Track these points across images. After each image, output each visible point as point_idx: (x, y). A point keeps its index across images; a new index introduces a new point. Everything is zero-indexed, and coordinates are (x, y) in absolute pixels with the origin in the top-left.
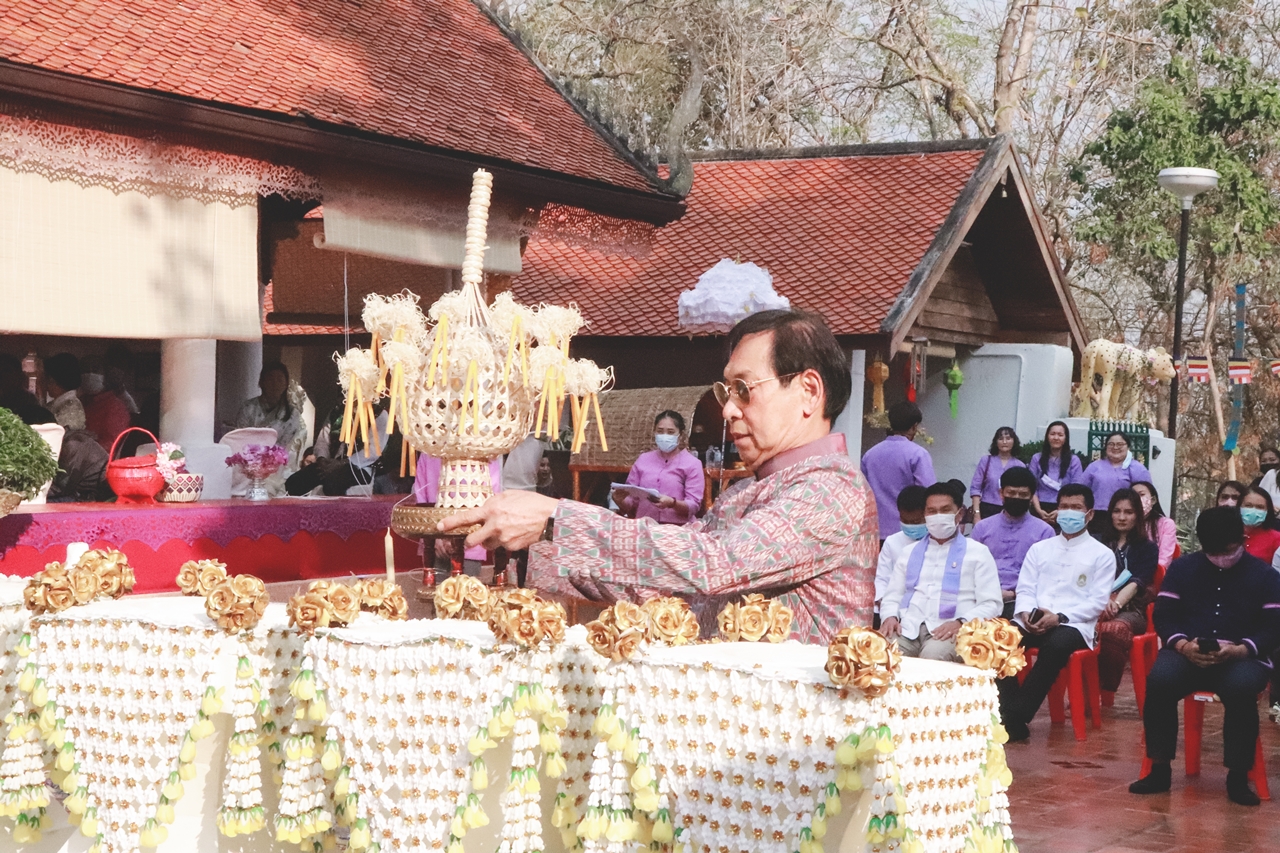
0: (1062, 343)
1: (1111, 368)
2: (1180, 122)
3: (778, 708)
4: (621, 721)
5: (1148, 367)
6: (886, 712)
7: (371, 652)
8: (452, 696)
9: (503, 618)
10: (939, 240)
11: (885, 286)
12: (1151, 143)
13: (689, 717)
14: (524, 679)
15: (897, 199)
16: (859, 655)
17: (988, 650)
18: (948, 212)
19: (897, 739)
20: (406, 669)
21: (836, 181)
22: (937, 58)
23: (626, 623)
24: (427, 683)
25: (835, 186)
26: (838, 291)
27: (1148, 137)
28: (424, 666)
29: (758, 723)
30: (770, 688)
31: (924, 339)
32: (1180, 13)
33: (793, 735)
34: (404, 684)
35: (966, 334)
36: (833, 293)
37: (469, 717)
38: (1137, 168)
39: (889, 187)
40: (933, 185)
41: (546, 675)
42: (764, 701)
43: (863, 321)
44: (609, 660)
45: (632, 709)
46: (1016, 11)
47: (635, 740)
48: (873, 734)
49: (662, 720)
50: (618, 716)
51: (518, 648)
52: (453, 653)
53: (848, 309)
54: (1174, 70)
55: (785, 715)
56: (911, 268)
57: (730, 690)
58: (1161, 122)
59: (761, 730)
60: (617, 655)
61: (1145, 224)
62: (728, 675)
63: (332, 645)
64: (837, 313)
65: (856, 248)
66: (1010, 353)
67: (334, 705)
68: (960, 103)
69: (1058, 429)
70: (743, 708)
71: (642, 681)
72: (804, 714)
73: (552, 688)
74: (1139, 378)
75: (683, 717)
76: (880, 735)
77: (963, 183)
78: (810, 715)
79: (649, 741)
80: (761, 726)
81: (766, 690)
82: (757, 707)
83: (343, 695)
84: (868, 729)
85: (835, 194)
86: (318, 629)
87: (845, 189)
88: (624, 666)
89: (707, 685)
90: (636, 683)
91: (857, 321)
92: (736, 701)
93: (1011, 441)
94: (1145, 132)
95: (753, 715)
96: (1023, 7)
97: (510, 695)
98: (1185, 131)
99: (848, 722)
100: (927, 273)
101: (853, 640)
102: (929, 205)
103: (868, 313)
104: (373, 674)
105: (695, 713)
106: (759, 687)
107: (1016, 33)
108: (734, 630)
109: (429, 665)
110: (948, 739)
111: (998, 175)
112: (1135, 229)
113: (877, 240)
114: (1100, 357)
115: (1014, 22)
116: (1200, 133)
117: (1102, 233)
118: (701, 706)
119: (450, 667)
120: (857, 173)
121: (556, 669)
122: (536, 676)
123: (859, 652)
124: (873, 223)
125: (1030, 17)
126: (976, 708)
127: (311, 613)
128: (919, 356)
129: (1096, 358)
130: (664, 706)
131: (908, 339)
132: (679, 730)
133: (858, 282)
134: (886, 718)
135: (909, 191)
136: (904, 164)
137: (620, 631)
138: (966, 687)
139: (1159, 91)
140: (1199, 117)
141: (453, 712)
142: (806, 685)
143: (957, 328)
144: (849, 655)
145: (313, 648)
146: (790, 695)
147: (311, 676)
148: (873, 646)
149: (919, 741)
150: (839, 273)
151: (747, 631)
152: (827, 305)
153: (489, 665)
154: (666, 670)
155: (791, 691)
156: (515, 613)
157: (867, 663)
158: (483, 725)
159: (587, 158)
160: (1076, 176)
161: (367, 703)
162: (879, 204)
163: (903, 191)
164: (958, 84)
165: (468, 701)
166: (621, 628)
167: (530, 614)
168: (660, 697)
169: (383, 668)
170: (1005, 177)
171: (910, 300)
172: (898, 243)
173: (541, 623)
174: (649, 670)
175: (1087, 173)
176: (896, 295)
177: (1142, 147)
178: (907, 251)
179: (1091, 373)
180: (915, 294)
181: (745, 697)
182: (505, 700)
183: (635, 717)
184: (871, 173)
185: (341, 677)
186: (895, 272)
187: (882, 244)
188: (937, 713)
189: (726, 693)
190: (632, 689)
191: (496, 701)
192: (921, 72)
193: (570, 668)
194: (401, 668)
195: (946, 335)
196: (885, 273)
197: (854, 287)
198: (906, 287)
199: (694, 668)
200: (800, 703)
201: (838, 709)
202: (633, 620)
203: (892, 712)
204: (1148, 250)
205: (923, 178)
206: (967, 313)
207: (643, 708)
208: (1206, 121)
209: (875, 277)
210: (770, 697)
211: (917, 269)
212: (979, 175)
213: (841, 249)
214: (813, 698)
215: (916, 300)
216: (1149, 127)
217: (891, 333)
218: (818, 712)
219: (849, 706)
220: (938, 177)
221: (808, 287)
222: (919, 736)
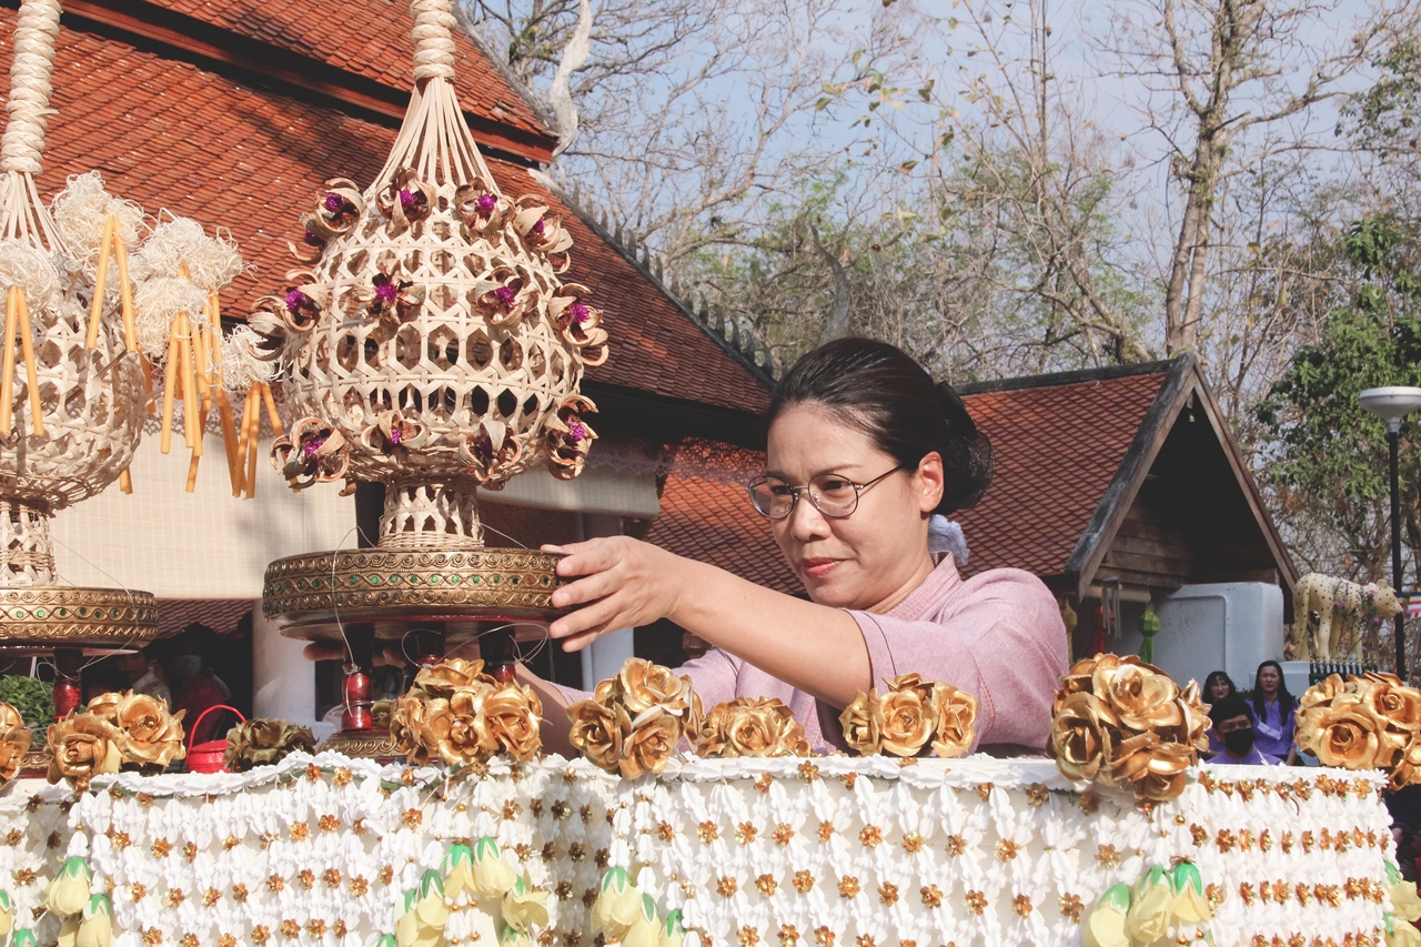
0: (1270, 581)
1: (1328, 604)
2: (1375, 353)
3: (955, 845)
4: (647, 898)
5: (1369, 600)
6: (1185, 835)
7: (187, 809)
8: (331, 878)
9: (417, 715)
10: (1125, 470)
11: (1067, 523)
12: (1345, 377)
13: (778, 877)
14: (462, 833)
15: (1074, 430)
16: (1117, 713)
17: (1365, 732)
18: (1131, 440)
19: (1213, 894)
20: (250, 835)
21: (1005, 417)
22: (1103, 307)
23: (646, 699)
24: (286, 857)
25: (1004, 421)
26: (1015, 532)
27: (1341, 371)
28: (282, 824)
29: (916, 879)
30: (937, 804)
31: (1115, 578)
32: (1367, 241)
33: (991, 896)
34: (247, 865)
35: (1161, 576)
36: (1010, 534)
37: (364, 917)
38: (1331, 404)
39: (1063, 419)
40: (1112, 413)
41: (506, 823)
42: (926, 831)
43: (1045, 562)
44: (617, 778)
45: (667, 871)
46: (1183, 253)
47: (676, 936)
48: (1163, 880)
49: (724, 889)
50: (640, 889)
51: (447, 771)
52: (333, 795)
53: (1028, 550)
54: (1364, 300)
55: (971, 858)
56: (1095, 501)
57: (855, 817)
58: (1356, 354)
59: (924, 892)
60: (631, 767)
61: (1348, 462)
62: (850, 787)
63: (119, 805)
64: (1016, 555)
65: (1032, 485)
66: (1212, 594)
67: (123, 920)
68: (1131, 352)
69: (1270, 669)
70: (884, 850)
71: (684, 814)
72: (1010, 851)
73: (520, 849)
74: (1359, 614)
75: (766, 878)
76: (1177, 884)
77: (1145, 409)
78: (1022, 854)
79: (702, 932)
80: (924, 883)
81: (928, 809)
82: (911, 846)
83: (137, 897)
84: (1149, 872)
85: (1005, 429)
86: (97, 779)
87: (1016, 424)
88: (647, 789)
89: (810, 810)
90: (672, 819)
91: (1039, 562)
92: (869, 836)
93: (1226, 687)
94: (1337, 365)
95: (905, 864)
96: (1190, 248)
97: (436, 865)
98: (1382, 362)
99: (1105, 861)
100: (1112, 506)
101: (1103, 684)
102: (1109, 434)
103: (1051, 552)
104: (190, 852)
105: (788, 868)
106: (915, 805)
107: (1184, 275)
108: (870, 739)
109: (290, 822)
110: (1312, 902)
111: (1183, 399)
112: (1336, 467)
113: (1054, 474)
114: (1313, 593)
115: (1183, 264)
116: (1397, 362)
117: (1300, 474)
118: (801, 853)
119: (328, 823)
120: (1027, 406)
121: (528, 813)
122: (486, 824)
123: (1120, 704)
124: (1049, 458)
125: (1199, 259)
126: (1359, 844)
127: (83, 748)
128: (1111, 602)
129: (1310, 594)
130: (725, 858)
131: (1096, 582)
132: (760, 908)
133: (1037, 520)
134: (1186, 848)
135: (1086, 421)
136: (1078, 393)
137: (633, 715)
138: (1333, 799)
139: (1350, 322)
140: (1394, 347)
141: (335, 909)
142: (1010, 791)
143: (1150, 568)
144: (1098, 713)
145: (85, 814)
146: (978, 817)
147: (81, 867)
148: (1147, 693)
149: (1257, 902)
150: (1016, 513)
151: (895, 739)
152: (1004, 547)
153: (396, 811)
154: (729, 788)
155: (979, 808)
156: (439, 704)
157: (1137, 726)
158: (388, 929)
159: (727, 387)
160: (1265, 415)
161: (180, 910)
162: (1054, 437)
163: (1079, 421)
164: (1128, 332)
165: (360, 885)
166: (636, 707)
167: (467, 704)
168: (719, 845)
169: (209, 840)
170: (1190, 400)
171: (1096, 536)
172: (1077, 477)
173: (489, 721)
174: (696, 791)
175: (1277, 413)
176: (1079, 532)
177: (1334, 384)
178: (1089, 484)
179: (1305, 610)
180: (1101, 529)
181: (886, 829)
182: (427, 875)
183: (674, 888)
184: (1042, 405)
185: (137, 864)
186: (1077, 507)
187: (1060, 478)
188: (1286, 847)
189: (848, 823)
190: (664, 832)
191: (411, 881)
192: (1086, 320)
193: (558, 810)
194: (241, 835)
195: (1139, 576)
196: (1066, 508)
197: (1033, 526)
198: (1090, 523)
199: (783, 779)
200: (999, 828)
201: (1081, 835)
202: (657, 692)
203: (1198, 835)
204: (1354, 490)
205: (1100, 406)
206: (1159, 552)
207: (687, 869)
208: (1403, 352)
209: (1055, 514)
210: (938, 822)
211: (1101, 502)
212: (1161, 399)
213: (1016, 487)
214: (1026, 816)
215: (1103, 536)
216: (1342, 360)
217: (1078, 572)
218: (1040, 846)
219: (1104, 827)
220: (1117, 404)
221: (982, 530)
222: (1256, 890)
